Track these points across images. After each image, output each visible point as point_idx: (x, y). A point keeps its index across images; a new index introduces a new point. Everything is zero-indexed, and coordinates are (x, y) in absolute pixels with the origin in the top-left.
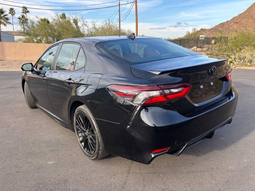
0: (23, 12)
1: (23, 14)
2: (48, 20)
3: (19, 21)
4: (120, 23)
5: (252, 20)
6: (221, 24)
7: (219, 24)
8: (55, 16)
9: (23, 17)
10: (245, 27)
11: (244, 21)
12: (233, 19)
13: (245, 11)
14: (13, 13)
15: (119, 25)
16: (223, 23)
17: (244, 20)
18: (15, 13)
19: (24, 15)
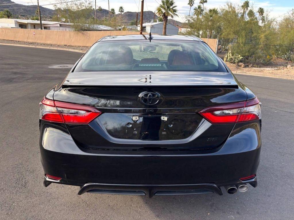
0: (201, 2)
1: (200, 4)
2: (217, 10)
3: (194, 13)
8: (225, 6)
9: (199, 7)
14: (191, 3)
18: (194, 3)
19: (201, 6)
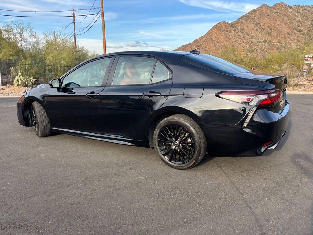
4: (75, 37)
5: (213, 44)
6: (183, 46)
7: (181, 47)
10: (207, 50)
11: (205, 45)
12: (194, 42)
13: (205, 35)
15: (74, 40)
16: (185, 45)
17: (205, 43)
